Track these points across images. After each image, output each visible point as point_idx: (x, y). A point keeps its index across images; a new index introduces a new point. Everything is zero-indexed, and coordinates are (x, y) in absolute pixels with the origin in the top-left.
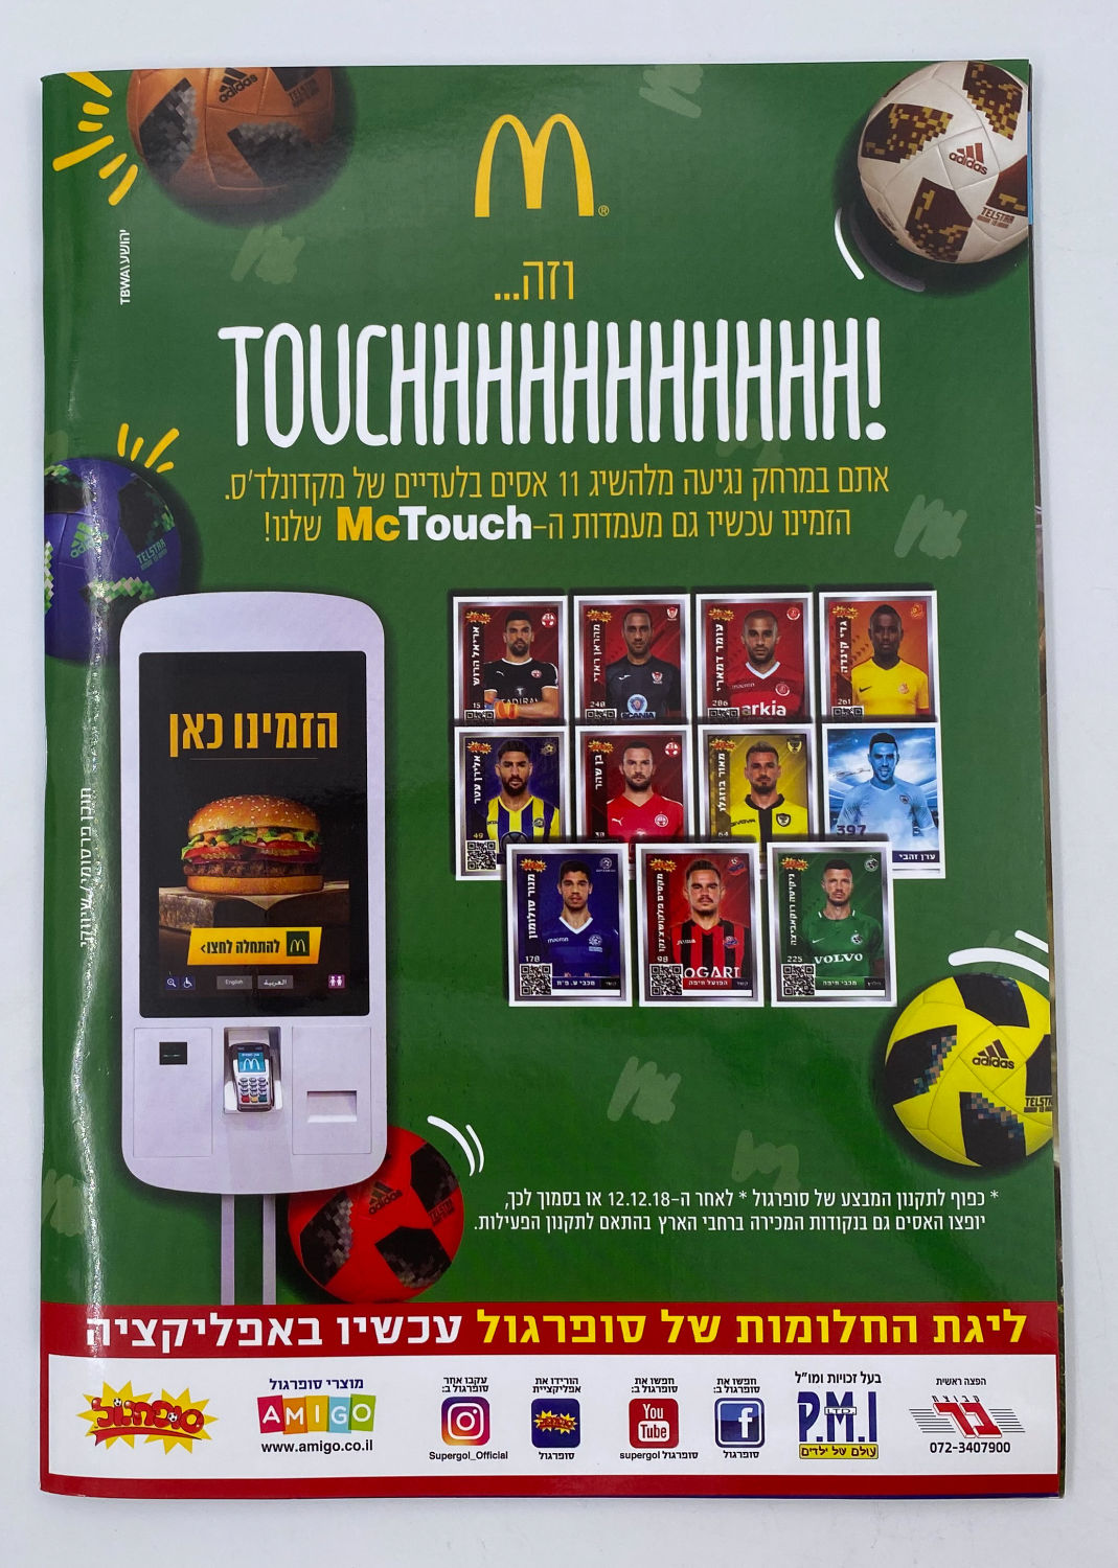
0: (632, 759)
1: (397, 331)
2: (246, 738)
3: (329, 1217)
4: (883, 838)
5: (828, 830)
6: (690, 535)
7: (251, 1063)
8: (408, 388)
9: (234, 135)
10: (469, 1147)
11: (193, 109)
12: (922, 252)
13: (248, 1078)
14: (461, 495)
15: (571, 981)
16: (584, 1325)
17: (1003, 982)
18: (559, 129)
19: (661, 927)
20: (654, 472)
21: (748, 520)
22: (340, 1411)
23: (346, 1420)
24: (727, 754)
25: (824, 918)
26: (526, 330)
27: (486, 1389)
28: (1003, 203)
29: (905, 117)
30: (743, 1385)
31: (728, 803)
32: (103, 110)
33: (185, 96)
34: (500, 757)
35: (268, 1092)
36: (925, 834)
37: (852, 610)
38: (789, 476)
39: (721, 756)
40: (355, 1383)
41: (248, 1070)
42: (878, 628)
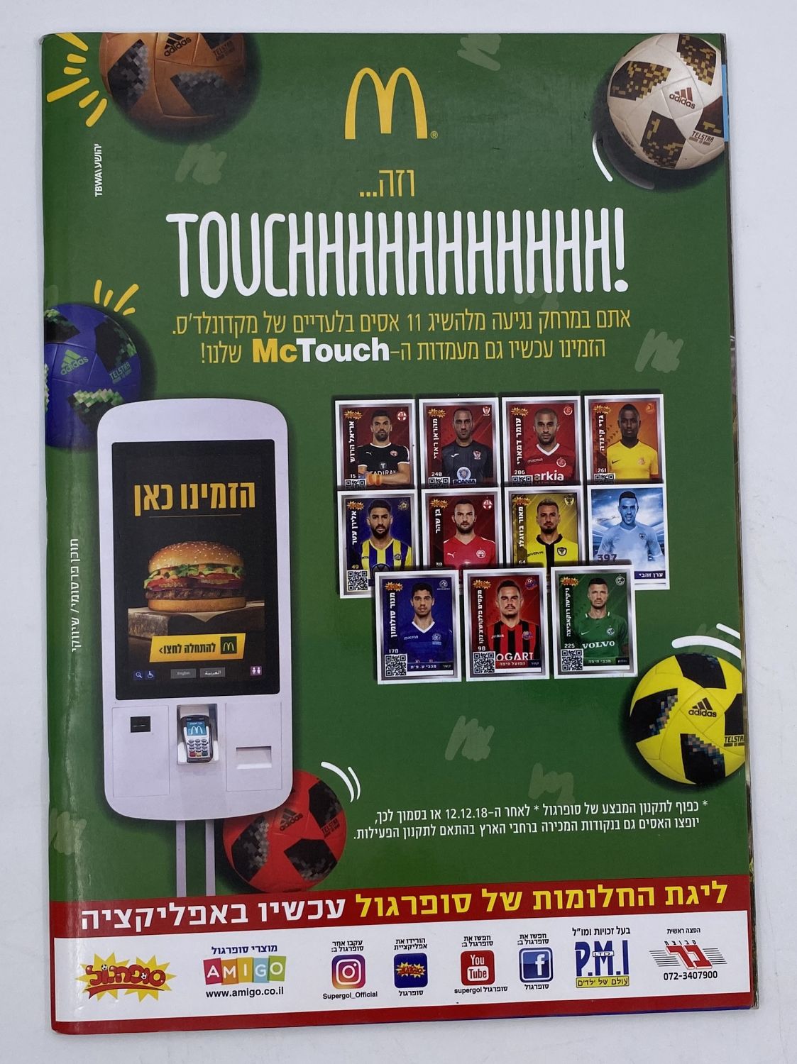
0: (461, 512)
1: (293, 217)
2: (190, 501)
3: (251, 834)
4: (628, 563)
5: (591, 558)
6: (498, 357)
7: (197, 729)
8: (301, 258)
9: (175, 80)
10: (350, 781)
11: (146, 61)
12: (652, 162)
13: (194, 740)
14: (340, 331)
15: (420, 665)
16: (430, 902)
17: (708, 658)
18: (402, 77)
19: (481, 627)
20: (472, 314)
21: (536, 346)
22: (263, 968)
23: (265, 974)
24: (524, 507)
25: (589, 618)
26: (382, 217)
27: (362, 948)
28: (706, 128)
29: (639, 70)
30: (537, 939)
31: (525, 541)
32: (82, 60)
33: (141, 52)
34: (370, 512)
35: (208, 749)
36: (656, 559)
37: (607, 408)
38: (563, 317)
39: (521, 509)
40: (271, 948)
41: (195, 734)
42: (624, 420)
